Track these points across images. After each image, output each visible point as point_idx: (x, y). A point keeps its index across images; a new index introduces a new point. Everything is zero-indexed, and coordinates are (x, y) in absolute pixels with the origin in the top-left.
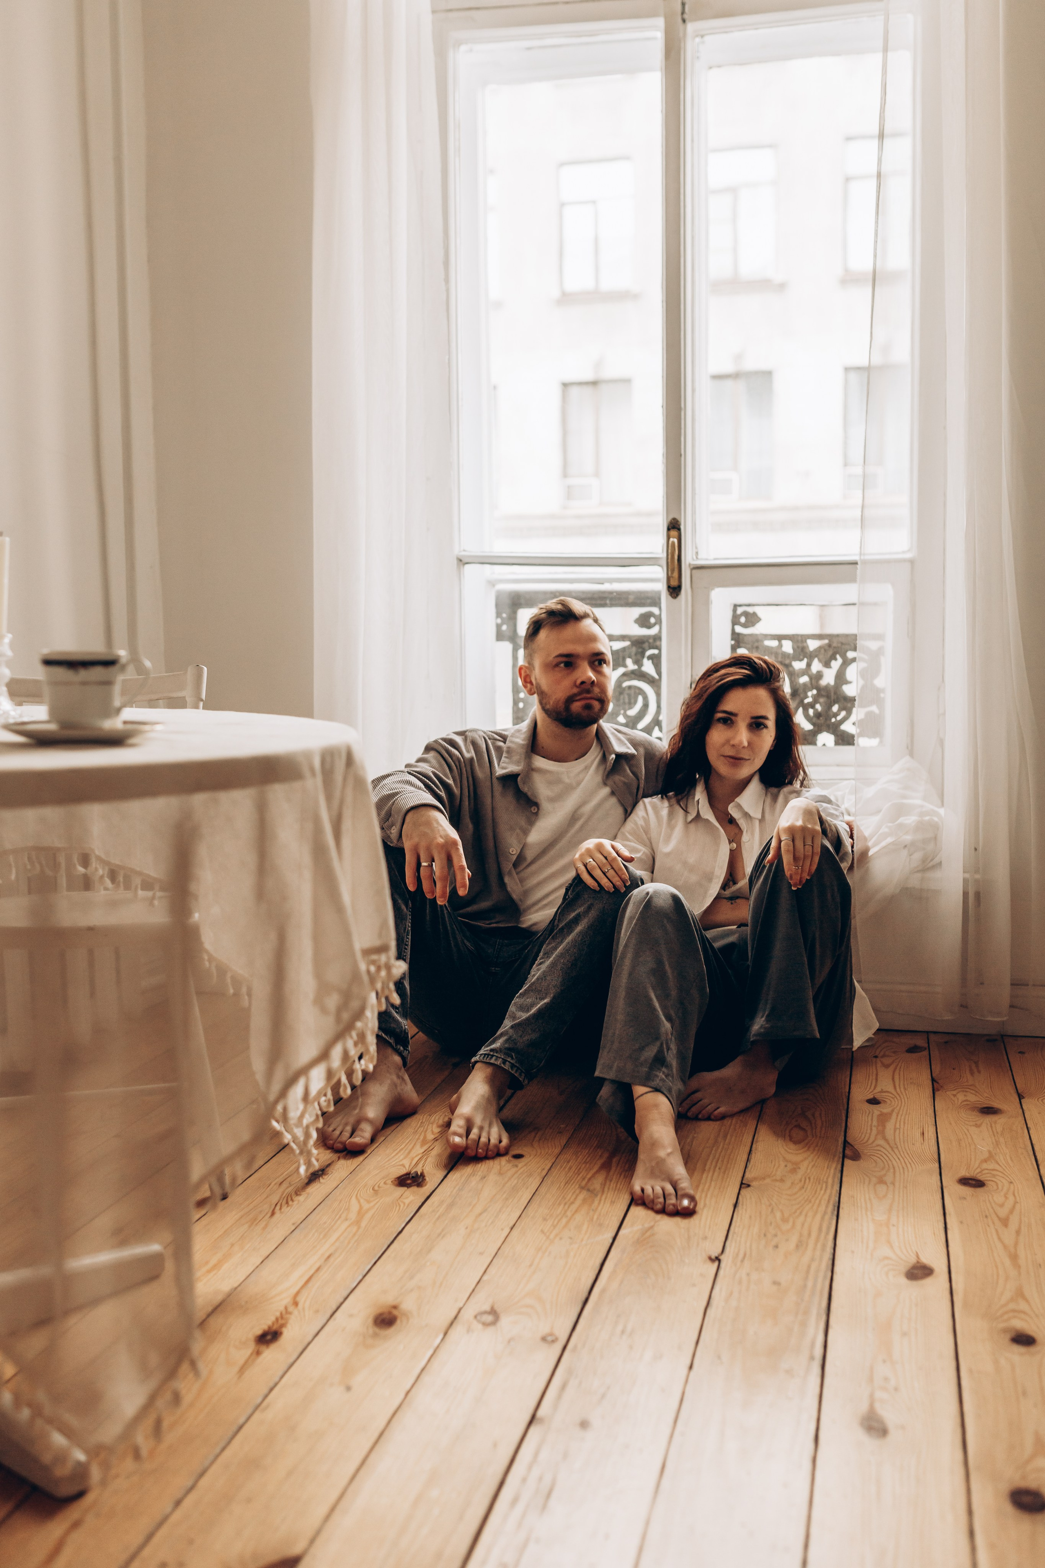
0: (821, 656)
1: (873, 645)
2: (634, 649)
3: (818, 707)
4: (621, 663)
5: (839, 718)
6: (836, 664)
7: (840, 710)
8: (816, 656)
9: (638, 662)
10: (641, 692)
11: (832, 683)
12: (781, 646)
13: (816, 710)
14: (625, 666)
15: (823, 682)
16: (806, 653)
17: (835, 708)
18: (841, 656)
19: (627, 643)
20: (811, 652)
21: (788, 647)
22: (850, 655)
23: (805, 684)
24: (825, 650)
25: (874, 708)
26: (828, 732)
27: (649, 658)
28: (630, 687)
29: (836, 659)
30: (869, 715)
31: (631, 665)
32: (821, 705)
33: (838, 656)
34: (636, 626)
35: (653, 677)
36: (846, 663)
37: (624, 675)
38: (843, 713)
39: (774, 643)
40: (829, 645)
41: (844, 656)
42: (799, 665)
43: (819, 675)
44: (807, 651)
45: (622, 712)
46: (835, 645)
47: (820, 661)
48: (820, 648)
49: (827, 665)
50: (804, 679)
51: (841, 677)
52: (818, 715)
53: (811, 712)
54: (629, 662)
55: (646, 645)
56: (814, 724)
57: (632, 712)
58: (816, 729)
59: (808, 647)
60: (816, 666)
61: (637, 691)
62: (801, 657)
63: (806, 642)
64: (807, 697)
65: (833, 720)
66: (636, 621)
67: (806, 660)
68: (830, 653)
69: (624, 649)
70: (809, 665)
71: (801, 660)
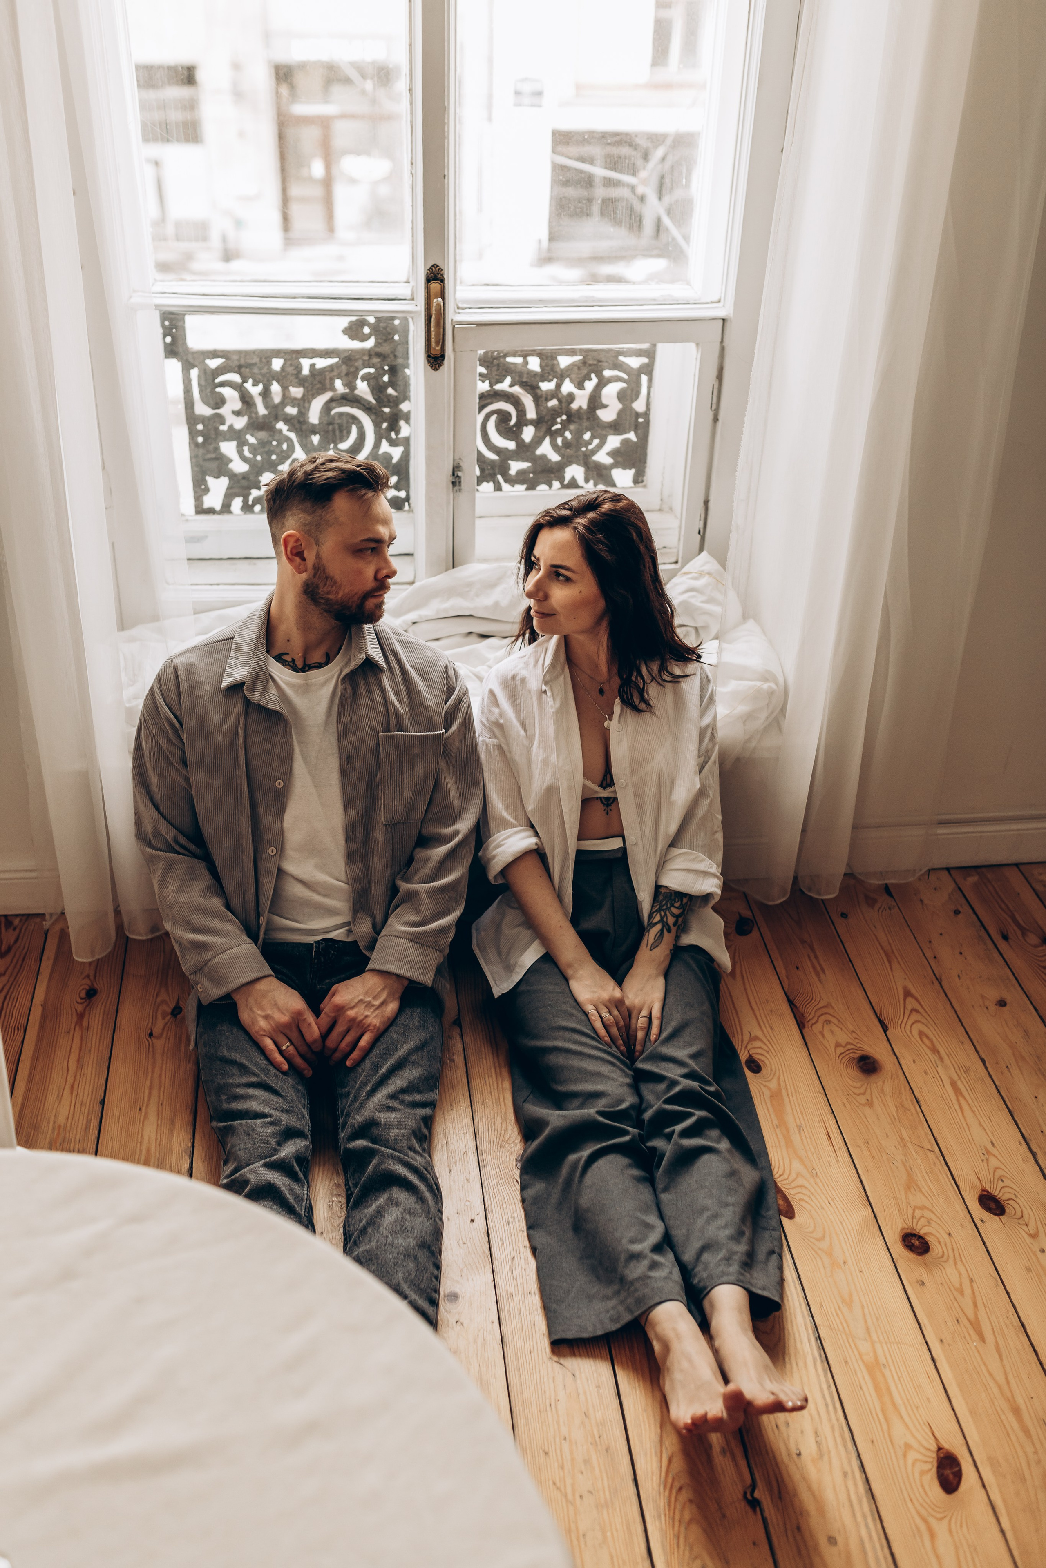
0: (573, 376)
1: (634, 362)
2: (344, 368)
3: (568, 435)
4: (328, 386)
5: (590, 447)
6: (590, 385)
7: (593, 437)
8: (568, 376)
9: (352, 386)
10: (354, 419)
11: (585, 406)
12: (526, 363)
13: (565, 438)
14: (333, 389)
15: (574, 406)
16: (556, 372)
17: (587, 436)
18: (596, 376)
19: (336, 360)
20: (562, 370)
21: (534, 364)
22: (607, 373)
23: (553, 409)
24: (579, 368)
25: (632, 436)
26: (578, 464)
27: (363, 379)
28: (341, 415)
29: (590, 379)
30: (625, 442)
31: (339, 386)
32: (571, 433)
33: (593, 376)
34: (346, 337)
35: (369, 402)
36: (603, 383)
37: (332, 400)
38: (596, 441)
39: (519, 360)
40: (584, 362)
41: (599, 375)
42: (546, 386)
43: (571, 397)
44: (558, 370)
45: (332, 446)
46: (590, 362)
47: (572, 381)
48: (573, 365)
49: (580, 386)
50: (553, 403)
51: (595, 402)
52: (567, 444)
53: (559, 441)
54: (338, 384)
55: (359, 363)
56: (562, 456)
57: (344, 446)
58: (565, 460)
59: (558, 364)
60: (568, 387)
61: (351, 421)
62: (550, 377)
63: (556, 359)
64: (556, 423)
65: (584, 449)
66: (346, 331)
67: (555, 380)
68: (585, 371)
69: (331, 368)
70: (559, 386)
71: (552, 380)
